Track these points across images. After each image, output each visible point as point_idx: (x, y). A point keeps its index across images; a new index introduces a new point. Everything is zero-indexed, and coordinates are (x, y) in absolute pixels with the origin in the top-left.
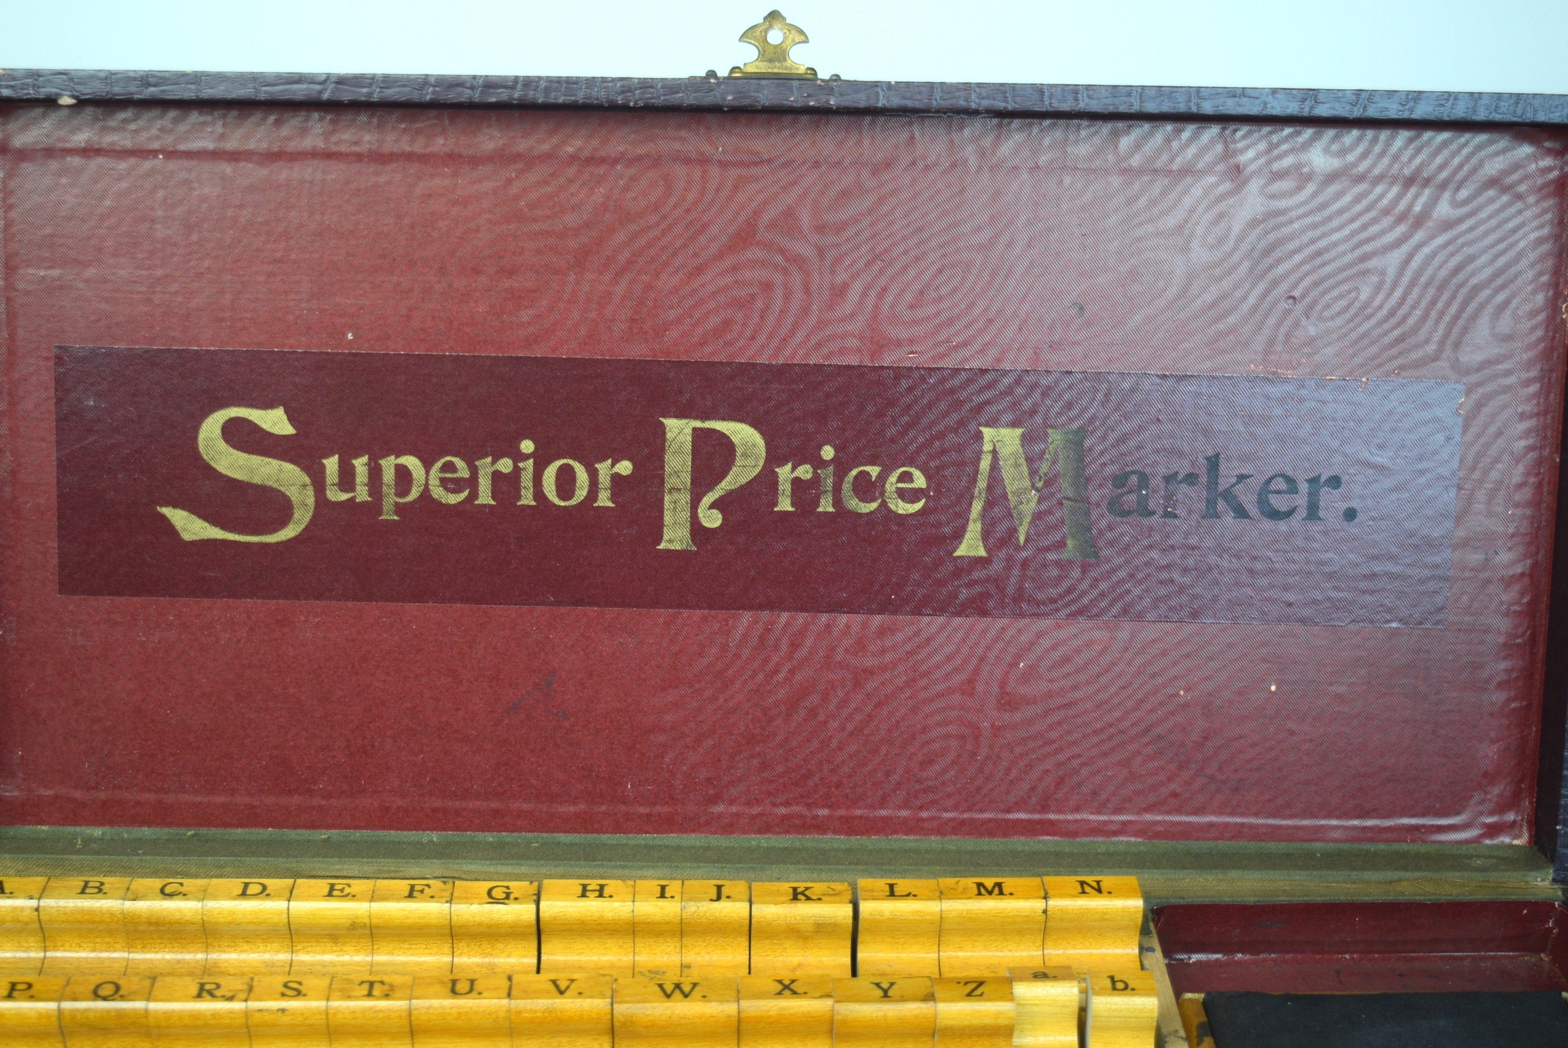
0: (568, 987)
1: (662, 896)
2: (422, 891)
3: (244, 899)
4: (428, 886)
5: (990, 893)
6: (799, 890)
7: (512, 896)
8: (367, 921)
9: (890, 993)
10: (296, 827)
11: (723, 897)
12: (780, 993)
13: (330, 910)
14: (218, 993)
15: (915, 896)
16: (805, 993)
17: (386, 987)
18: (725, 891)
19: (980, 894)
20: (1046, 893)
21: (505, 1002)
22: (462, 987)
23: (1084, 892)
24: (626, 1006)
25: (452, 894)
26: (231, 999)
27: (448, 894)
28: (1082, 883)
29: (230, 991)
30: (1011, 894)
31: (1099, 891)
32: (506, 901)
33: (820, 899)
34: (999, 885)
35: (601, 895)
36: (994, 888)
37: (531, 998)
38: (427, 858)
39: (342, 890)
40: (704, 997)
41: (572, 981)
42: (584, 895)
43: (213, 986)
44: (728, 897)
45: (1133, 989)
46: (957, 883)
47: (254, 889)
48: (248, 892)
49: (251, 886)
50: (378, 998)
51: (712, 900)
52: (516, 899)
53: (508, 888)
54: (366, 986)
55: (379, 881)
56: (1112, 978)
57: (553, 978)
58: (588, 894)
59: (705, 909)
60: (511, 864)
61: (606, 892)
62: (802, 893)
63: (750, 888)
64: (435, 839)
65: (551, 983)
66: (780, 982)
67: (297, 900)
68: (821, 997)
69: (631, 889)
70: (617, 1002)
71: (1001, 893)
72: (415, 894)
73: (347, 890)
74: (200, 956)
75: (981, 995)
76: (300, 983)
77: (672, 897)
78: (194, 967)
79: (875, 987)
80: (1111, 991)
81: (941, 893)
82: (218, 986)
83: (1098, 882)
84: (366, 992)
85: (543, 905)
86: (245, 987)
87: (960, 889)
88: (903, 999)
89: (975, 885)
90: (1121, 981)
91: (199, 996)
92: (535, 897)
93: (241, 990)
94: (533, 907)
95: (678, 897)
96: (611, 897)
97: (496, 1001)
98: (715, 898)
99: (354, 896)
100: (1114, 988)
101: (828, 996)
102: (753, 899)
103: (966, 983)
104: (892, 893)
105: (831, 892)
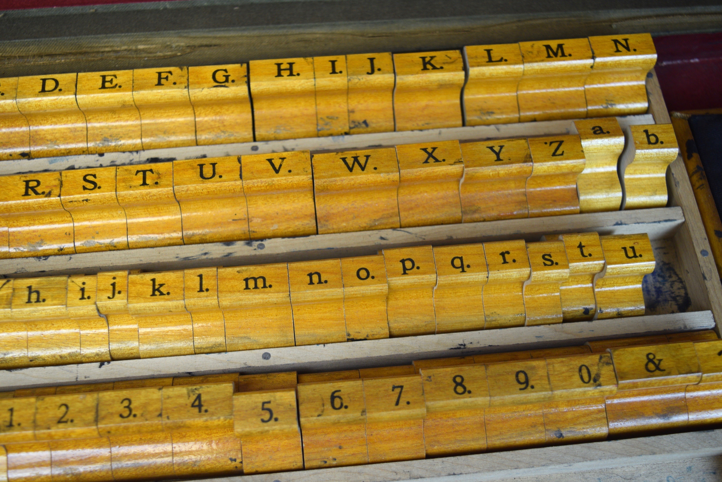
0: (281, 166)
1: (334, 72)
2: (167, 78)
3: (44, 96)
4: (170, 72)
5: (556, 54)
6: (427, 60)
7: (230, 79)
8: (133, 103)
9: (501, 157)
10: (72, 4)
11: (376, 69)
12: (426, 162)
13: (106, 99)
14: (39, 190)
15: (506, 60)
16: (444, 160)
17: (155, 175)
18: (377, 64)
19: (549, 56)
20: (593, 53)
21: (239, 182)
22: (208, 170)
23: (618, 51)
24: (323, 180)
25: (188, 80)
26: (49, 194)
27: (185, 79)
28: (616, 42)
29: (47, 187)
30: (570, 55)
31: (627, 48)
32: (226, 84)
33: (442, 68)
34: (560, 46)
35: (291, 74)
36: (558, 49)
37: (256, 179)
38: (165, 29)
39: (111, 81)
40: (375, 168)
41: (283, 159)
42: (279, 75)
43: (35, 184)
44: (379, 70)
45: (662, 143)
46: (532, 46)
47: (50, 85)
48: (47, 89)
49: (47, 82)
50: (150, 187)
51: (368, 73)
52: (233, 81)
53: (226, 71)
54: (141, 175)
55: (135, 70)
56: (646, 131)
57: (269, 158)
58: (283, 73)
59: (364, 80)
60: (224, 31)
61: (296, 69)
62: (429, 63)
63: (393, 60)
64: (168, 6)
65: (268, 163)
66: (425, 150)
67: (81, 94)
68: (455, 163)
69: (311, 66)
70: (316, 178)
71: (563, 55)
72: (163, 81)
73: (115, 82)
74: (25, 129)
75: (562, 154)
76: (95, 176)
77: (341, 72)
78: (23, 136)
79: (489, 150)
80: (647, 145)
81: (523, 57)
82: (39, 183)
83: (626, 40)
84: (141, 182)
85: (252, 85)
86: (57, 182)
87: (535, 52)
88: (511, 162)
89: (544, 48)
90: (653, 135)
91: (26, 194)
92: (246, 79)
93: (55, 186)
94: (245, 87)
95: (344, 72)
96: (298, 74)
97: (233, 183)
98: (370, 72)
99: (120, 87)
100: (649, 143)
101: (460, 162)
102: (396, 71)
103: (551, 143)
104: (490, 61)
105: (449, 60)
